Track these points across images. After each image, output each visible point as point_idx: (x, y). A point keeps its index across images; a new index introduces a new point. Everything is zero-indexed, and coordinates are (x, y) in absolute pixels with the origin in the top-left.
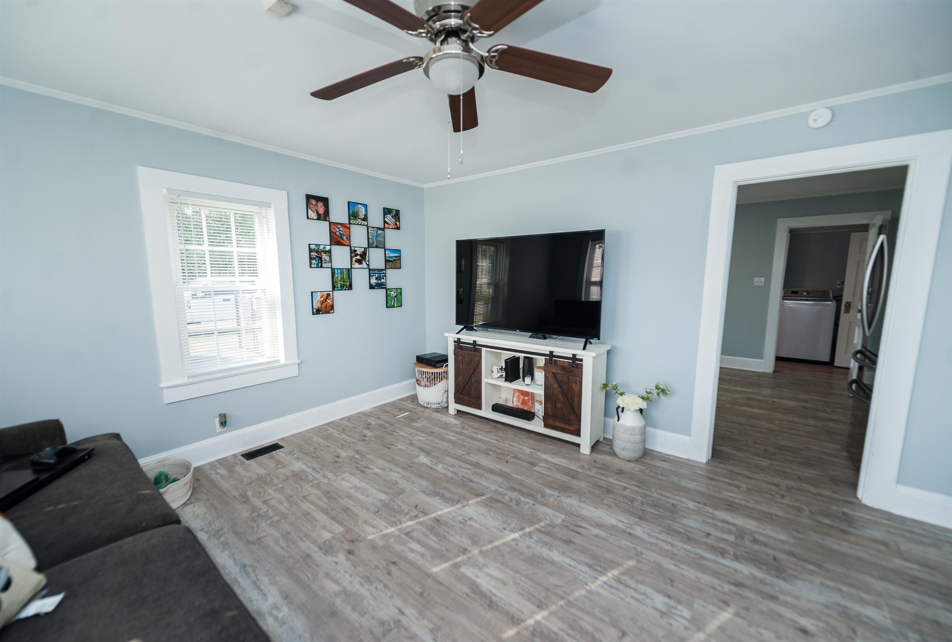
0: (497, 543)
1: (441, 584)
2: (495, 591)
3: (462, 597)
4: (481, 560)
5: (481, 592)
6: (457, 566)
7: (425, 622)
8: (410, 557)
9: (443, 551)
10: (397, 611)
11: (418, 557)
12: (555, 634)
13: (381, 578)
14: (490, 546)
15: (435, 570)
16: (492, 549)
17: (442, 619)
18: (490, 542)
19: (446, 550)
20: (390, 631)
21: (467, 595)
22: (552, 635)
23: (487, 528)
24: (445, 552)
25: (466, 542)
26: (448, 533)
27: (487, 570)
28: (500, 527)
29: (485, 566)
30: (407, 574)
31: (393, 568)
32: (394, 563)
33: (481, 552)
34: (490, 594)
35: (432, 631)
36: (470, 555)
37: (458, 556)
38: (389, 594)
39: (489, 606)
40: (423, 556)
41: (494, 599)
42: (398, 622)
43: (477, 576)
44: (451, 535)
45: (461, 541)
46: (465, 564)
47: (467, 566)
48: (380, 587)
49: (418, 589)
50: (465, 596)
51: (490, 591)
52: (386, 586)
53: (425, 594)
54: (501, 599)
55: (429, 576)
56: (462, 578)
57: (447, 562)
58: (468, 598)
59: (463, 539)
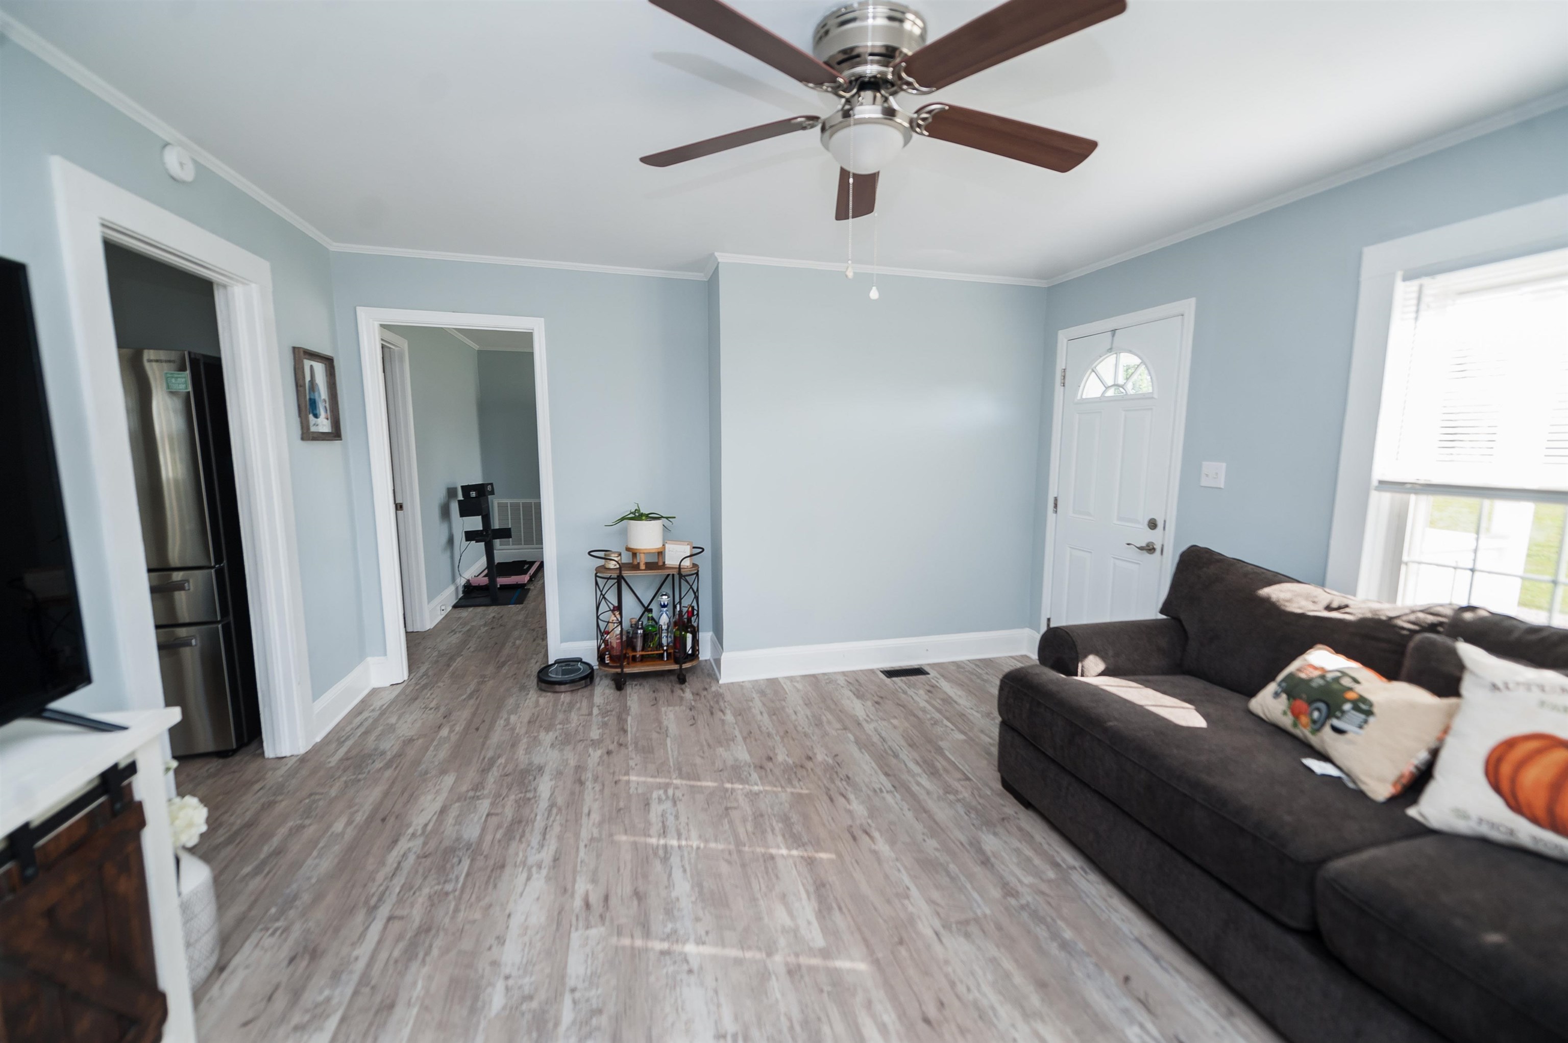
0: (734, 953)
1: (865, 940)
2: (804, 895)
3: (849, 911)
4: (782, 942)
5: (820, 902)
6: (825, 954)
7: (911, 908)
8: (893, 1016)
9: (829, 993)
10: (944, 940)
11: (878, 1007)
12: (784, 836)
13: (957, 1003)
14: (749, 955)
15: (862, 966)
16: (750, 948)
17: (889, 902)
18: (738, 962)
19: (822, 991)
20: (959, 923)
21: (840, 909)
22: (787, 836)
23: (716, 992)
24: (827, 988)
25: (778, 987)
26: (791, 1028)
27: (788, 922)
28: (693, 979)
29: (785, 931)
30: (910, 986)
31: (932, 1011)
32: (927, 1021)
33: (769, 954)
34: (813, 897)
35: (907, 897)
36: (792, 959)
37: (812, 969)
38: (950, 970)
39: (823, 885)
40: (869, 1004)
41: (811, 889)
42: (946, 926)
43: (809, 923)
44: (790, 1020)
45: (783, 995)
46: (810, 949)
47: (811, 944)
48: (961, 989)
49: (903, 952)
50: (844, 910)
51: (809, 898)
52: (953, 984)
53: (896, 939)
54: (803, 885)
55: (876, 962)
56: (829, 932)
57: (836, 969)
58: (843, 905)
59: (779, 996)
